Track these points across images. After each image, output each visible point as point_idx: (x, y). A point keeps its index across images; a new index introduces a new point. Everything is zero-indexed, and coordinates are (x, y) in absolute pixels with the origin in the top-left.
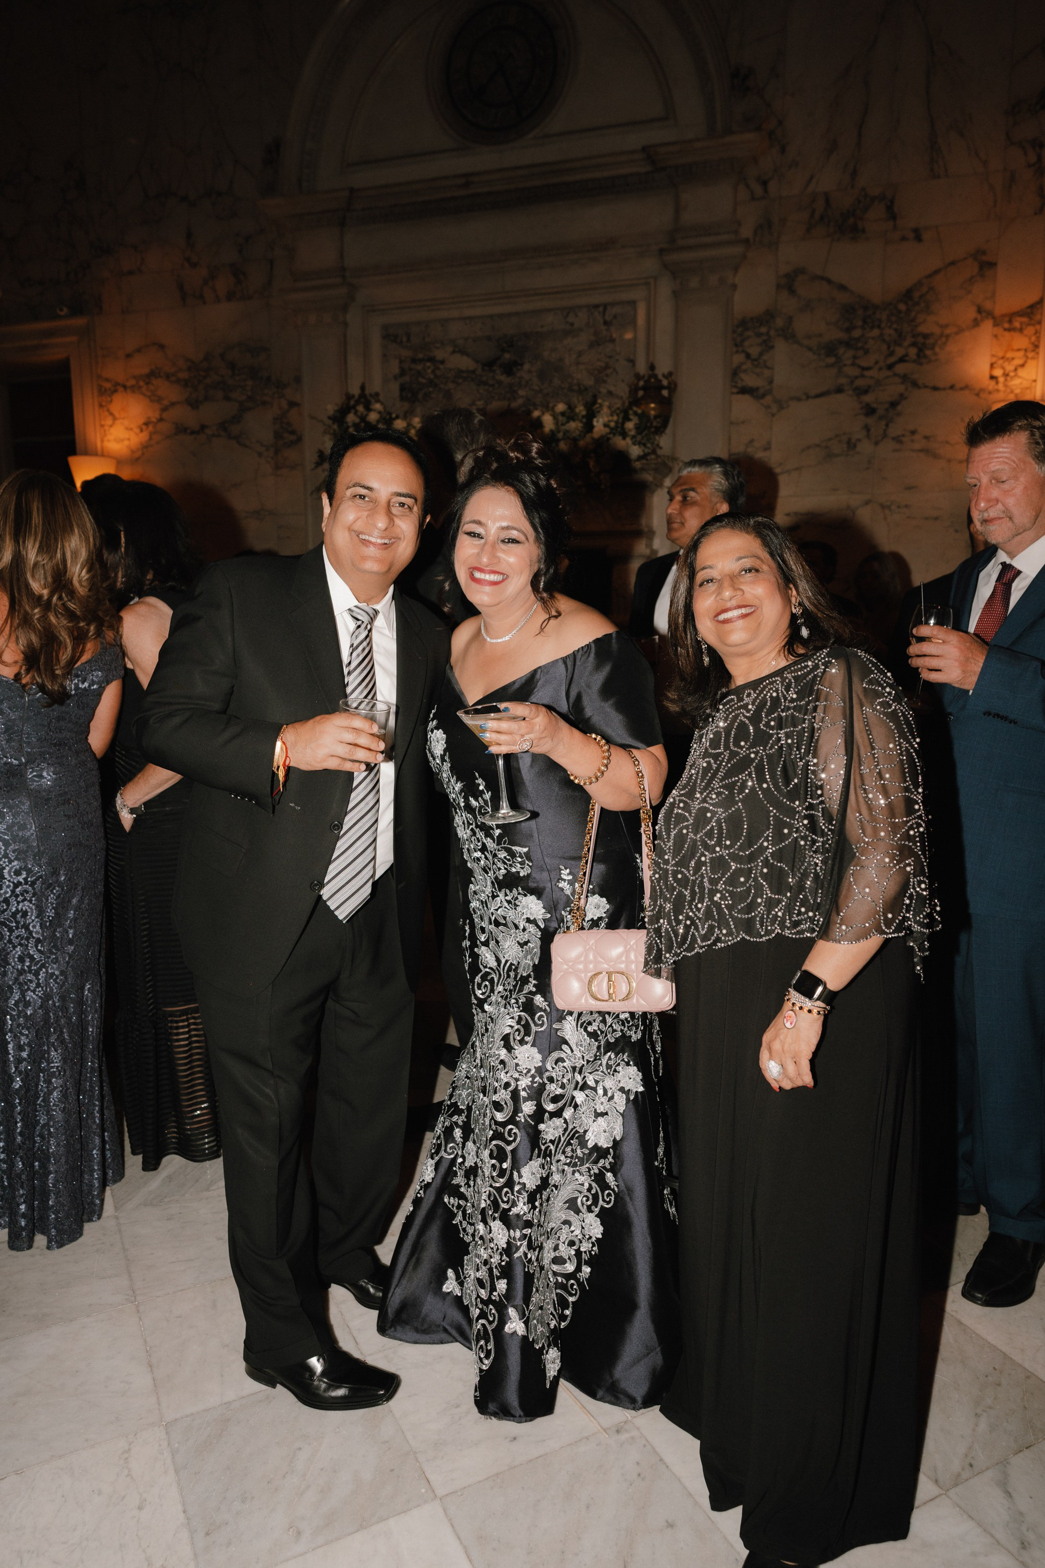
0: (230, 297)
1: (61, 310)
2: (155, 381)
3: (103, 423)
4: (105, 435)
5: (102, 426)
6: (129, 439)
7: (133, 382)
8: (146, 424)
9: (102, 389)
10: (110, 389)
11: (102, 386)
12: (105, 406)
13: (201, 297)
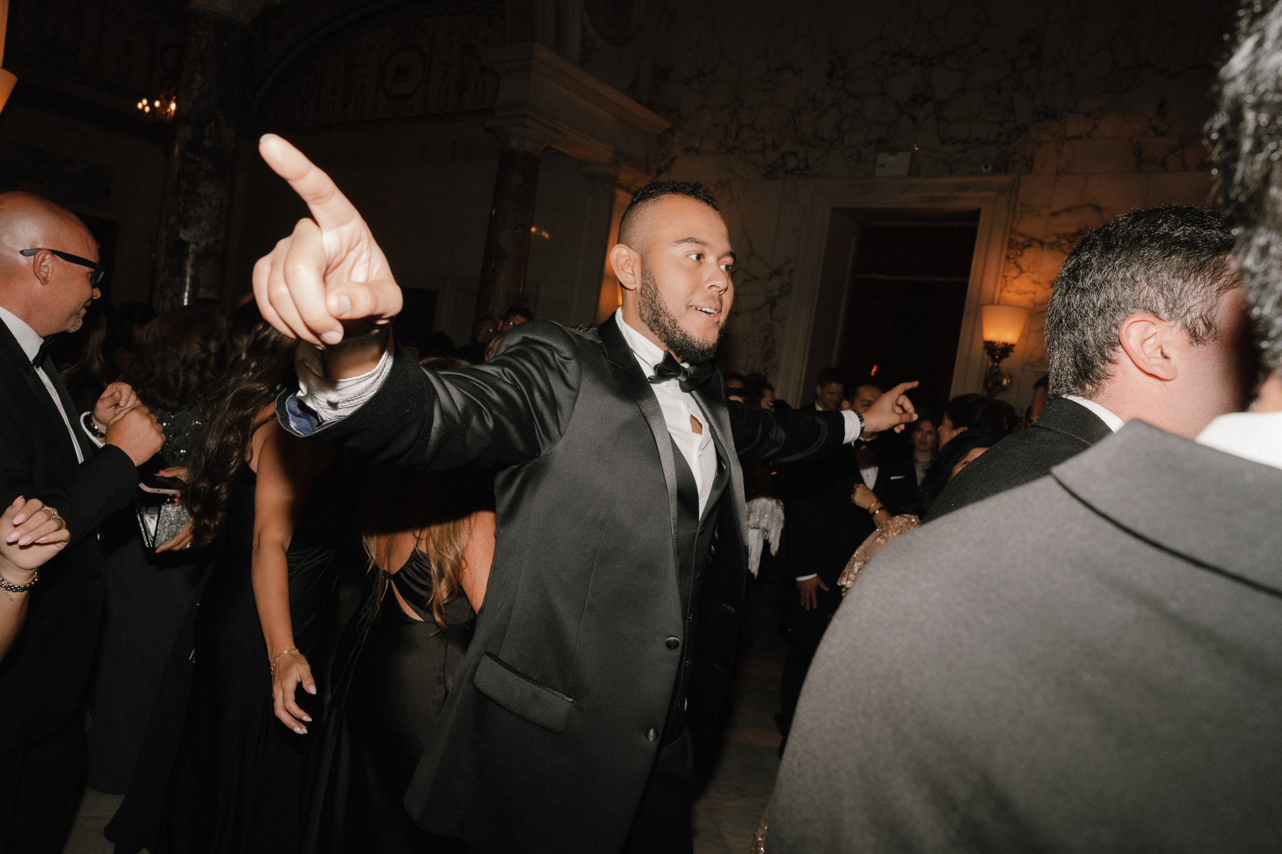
1: (986, 167)
3: (1005, 274)
4: (1006, 285)
5: (1004, 277)
6: (1034, 293)
7: (1054, 239)
9: (1014, 243)
10: (1022, 244)
11: (1014, 240)
12: (1013, 258)
13: (1163, 164)
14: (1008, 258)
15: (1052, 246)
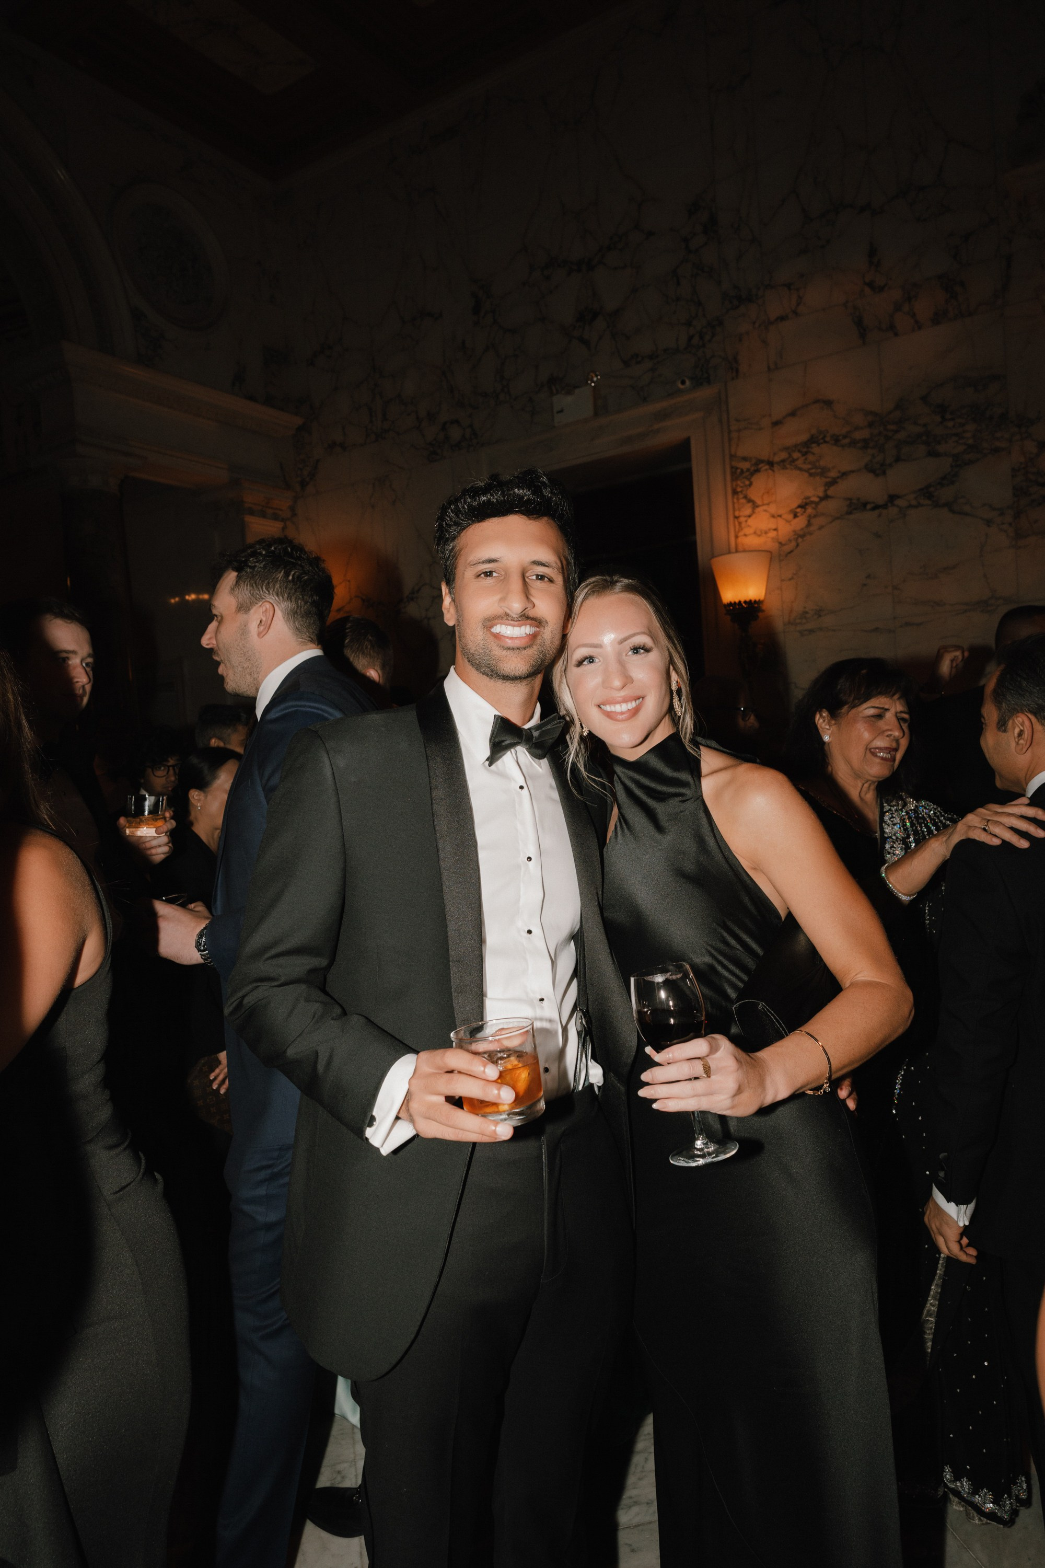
0: (937, 319)
1: (683, 383)
2: (815, 449)
3: (737, 514)
4: (741, 529)
5: (736, 517)
6: (775, 530)
7: (784, 455)
8: (803, 506)
9: (739, 471)
10: (748, 470)
11: (737, 468)
12: (741, 492)
13: (892, 327)
14: (735, 492)
15: (783, 464)
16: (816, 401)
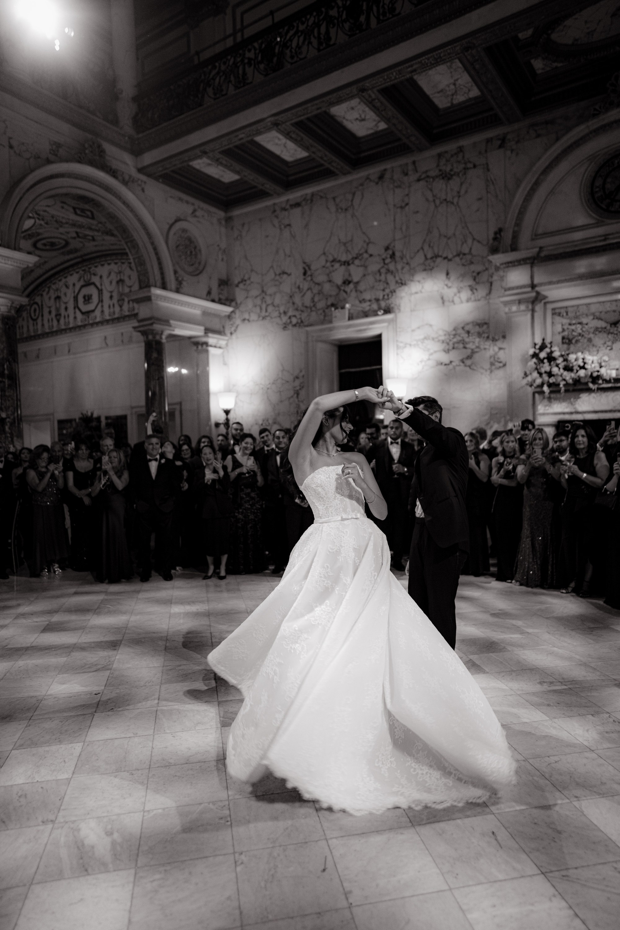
0: (468, 300)
1: (380, 312)
6: (411, 369)
7: (415, 342)
10: (402, 347)
11: (399, 345)
12: (400, 354)
13: (453, 301)
14: (397, 354)
15: (415, 345)
16: (427, 324)
